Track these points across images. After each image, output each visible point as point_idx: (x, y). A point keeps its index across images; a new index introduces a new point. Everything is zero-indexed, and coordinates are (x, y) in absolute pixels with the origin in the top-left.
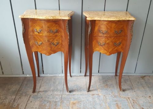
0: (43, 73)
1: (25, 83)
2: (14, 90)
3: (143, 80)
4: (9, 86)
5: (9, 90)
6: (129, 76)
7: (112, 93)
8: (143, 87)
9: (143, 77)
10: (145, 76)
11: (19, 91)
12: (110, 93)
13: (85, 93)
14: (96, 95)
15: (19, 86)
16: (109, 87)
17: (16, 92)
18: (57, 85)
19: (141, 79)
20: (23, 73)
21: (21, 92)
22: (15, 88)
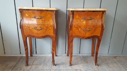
0: (36, 54)
1: (21, 60)
2: (11, 65)
3: (115, 59)
4: (8, 63)
5: (7, 65)
6: (103, 56)
7: (92, 69)
8: (116, 64)
9: (115, 57)
10: (116, 57)
11: (15, 66)
12: (91, 69)
13: (69, 69)
14: (79, 70)
15: (16, 63)
16: (89, 64)
17: (13, 67)
18: (46, 62)
19: (114, 58)
20: (21, 53)
21: (16, 67)
22: (12, 64)
